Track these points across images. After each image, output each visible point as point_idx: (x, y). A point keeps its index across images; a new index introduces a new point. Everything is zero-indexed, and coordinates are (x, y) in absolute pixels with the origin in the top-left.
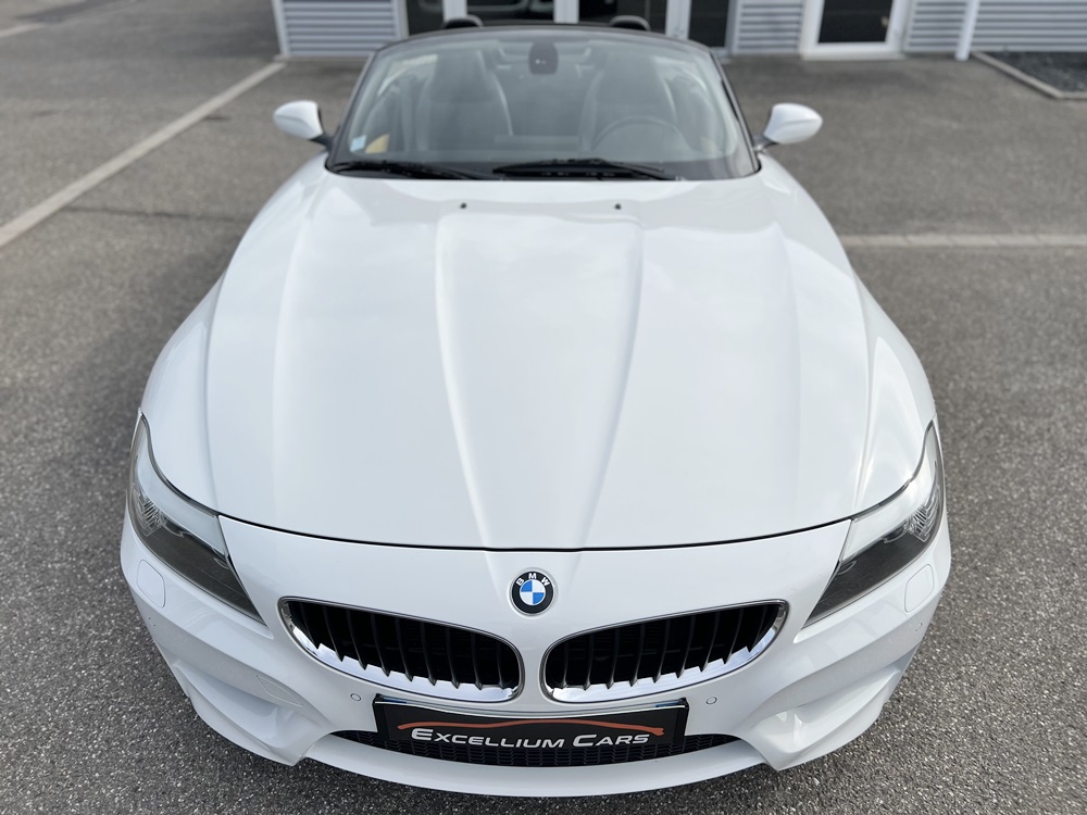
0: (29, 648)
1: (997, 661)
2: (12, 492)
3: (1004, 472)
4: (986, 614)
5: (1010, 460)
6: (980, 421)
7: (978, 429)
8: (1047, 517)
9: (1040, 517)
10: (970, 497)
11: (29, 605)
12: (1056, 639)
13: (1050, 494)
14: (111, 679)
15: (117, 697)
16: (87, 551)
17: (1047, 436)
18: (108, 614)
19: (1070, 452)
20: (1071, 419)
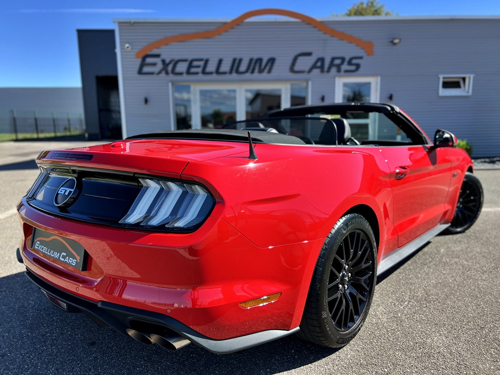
0: (18, 340)
1: (456, 330)
2: (9, 292)
3: (444, 274)
4: (447, 316)
5: (446, 270)
6: (431, 260)
7: (430, 262)
8: (465, 286)
9: (462, 286)
10: (432, 282)
11: (18, 327)
12: (478, 322)
13: (465, 280)
14: (58, 349)
15: (61, 355)
16: (45, 309)
17: (459, 263)
18: (55, 328)
19: (470, 268)
20: (468, 259)
